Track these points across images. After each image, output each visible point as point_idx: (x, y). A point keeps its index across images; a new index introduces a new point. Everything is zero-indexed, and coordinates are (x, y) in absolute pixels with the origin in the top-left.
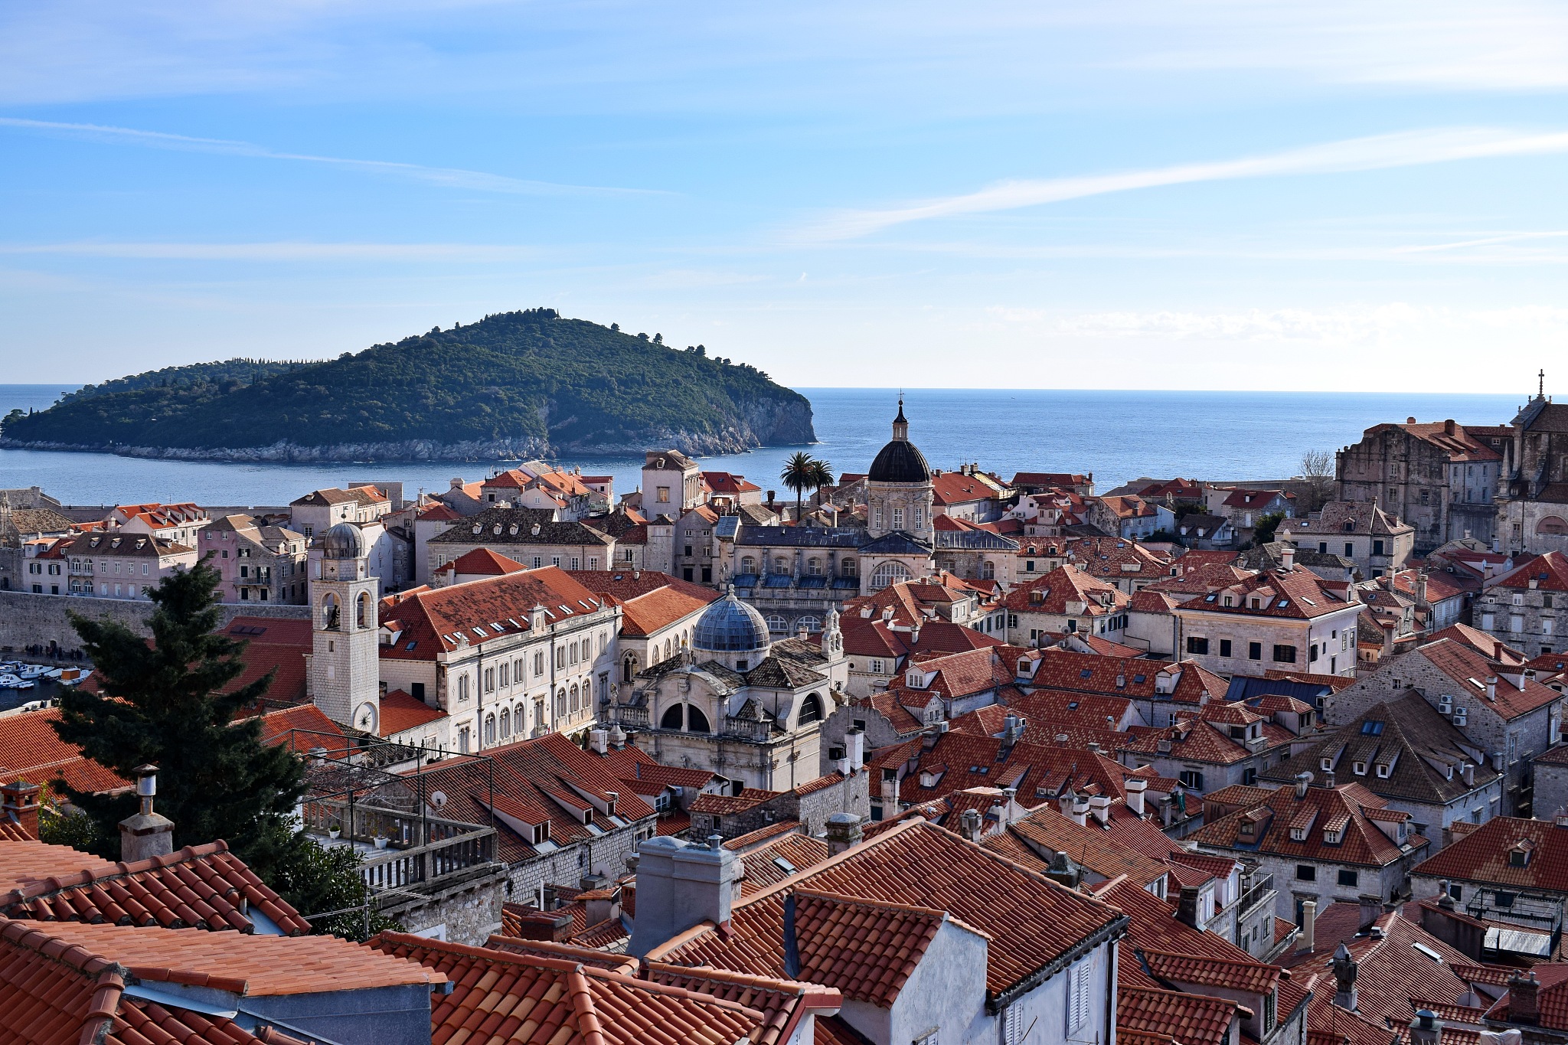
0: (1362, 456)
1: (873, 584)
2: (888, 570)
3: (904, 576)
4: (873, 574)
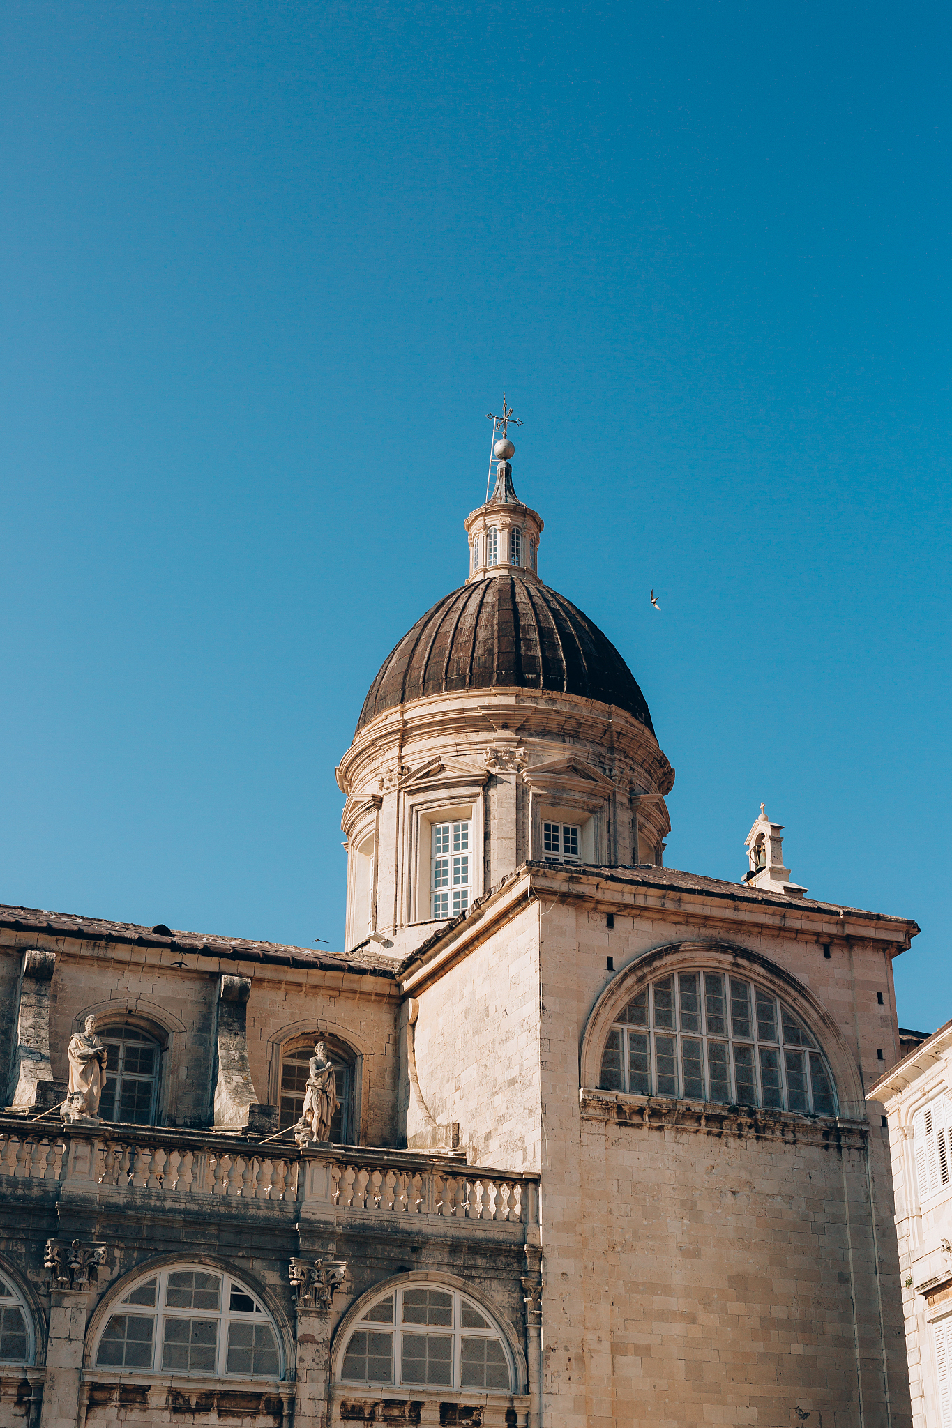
1: (610, 1074)
2: (689, 1004)
3: (779, 1043)
4: (608, 1016)
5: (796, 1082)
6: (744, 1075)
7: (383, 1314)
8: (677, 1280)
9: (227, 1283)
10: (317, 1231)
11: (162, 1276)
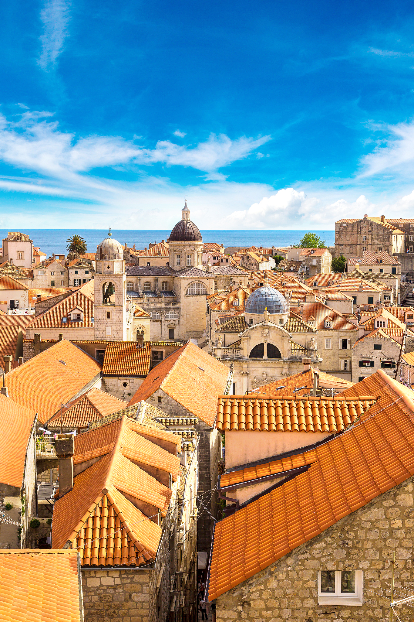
0: (348, 233)
1: (187, 293)
2: (194, 286)
3: (203, 288)
4: (187, 288)
5: (204, 291)
6: (199, 291)
7: (168, 314)
8: (192, 309)
9: (156, 312)
10: (163, 308)
11: (151, 312)
